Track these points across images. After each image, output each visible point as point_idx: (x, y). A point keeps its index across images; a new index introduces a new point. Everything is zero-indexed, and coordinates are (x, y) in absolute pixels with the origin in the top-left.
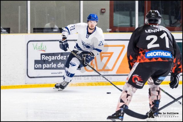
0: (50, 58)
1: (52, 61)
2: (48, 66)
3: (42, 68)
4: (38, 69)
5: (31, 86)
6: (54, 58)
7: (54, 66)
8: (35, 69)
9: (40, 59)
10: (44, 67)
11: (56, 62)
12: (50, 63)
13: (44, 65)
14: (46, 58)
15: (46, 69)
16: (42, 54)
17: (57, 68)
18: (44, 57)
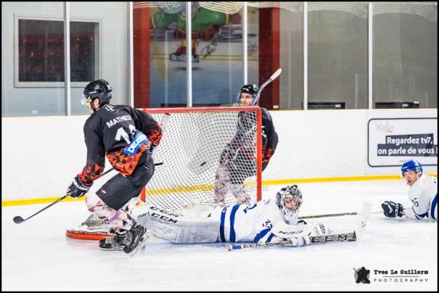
0: (398, 142)
1: (401, 145)
2: (395, 152)
3: (387, 155)
4: (382, 155)
5: (373, 178)
6: (403, 141)
7: (404, 151)
8: (378, 155)
9: (384, 143)
10: (390, 153)
11: (406, 146)
12: (397, 148)
13: (389, 150)
14: (393, 141)
15: (392, 155)
16: (387, 137)
17: (407, 155)
18: (389, 140)
